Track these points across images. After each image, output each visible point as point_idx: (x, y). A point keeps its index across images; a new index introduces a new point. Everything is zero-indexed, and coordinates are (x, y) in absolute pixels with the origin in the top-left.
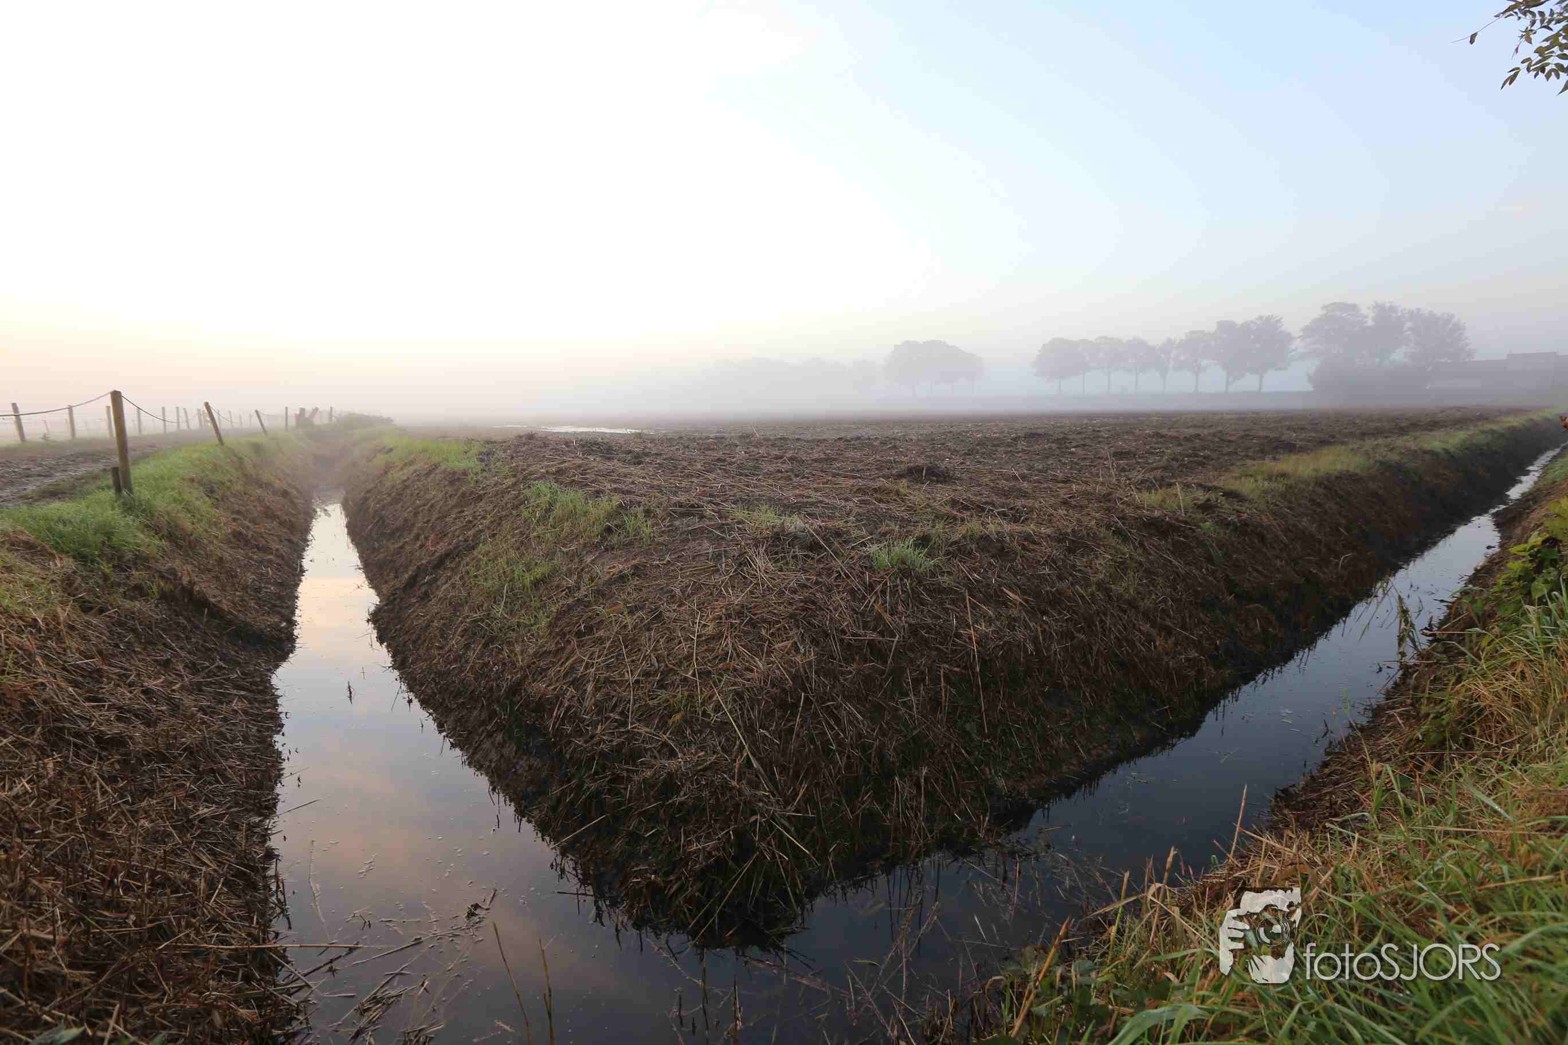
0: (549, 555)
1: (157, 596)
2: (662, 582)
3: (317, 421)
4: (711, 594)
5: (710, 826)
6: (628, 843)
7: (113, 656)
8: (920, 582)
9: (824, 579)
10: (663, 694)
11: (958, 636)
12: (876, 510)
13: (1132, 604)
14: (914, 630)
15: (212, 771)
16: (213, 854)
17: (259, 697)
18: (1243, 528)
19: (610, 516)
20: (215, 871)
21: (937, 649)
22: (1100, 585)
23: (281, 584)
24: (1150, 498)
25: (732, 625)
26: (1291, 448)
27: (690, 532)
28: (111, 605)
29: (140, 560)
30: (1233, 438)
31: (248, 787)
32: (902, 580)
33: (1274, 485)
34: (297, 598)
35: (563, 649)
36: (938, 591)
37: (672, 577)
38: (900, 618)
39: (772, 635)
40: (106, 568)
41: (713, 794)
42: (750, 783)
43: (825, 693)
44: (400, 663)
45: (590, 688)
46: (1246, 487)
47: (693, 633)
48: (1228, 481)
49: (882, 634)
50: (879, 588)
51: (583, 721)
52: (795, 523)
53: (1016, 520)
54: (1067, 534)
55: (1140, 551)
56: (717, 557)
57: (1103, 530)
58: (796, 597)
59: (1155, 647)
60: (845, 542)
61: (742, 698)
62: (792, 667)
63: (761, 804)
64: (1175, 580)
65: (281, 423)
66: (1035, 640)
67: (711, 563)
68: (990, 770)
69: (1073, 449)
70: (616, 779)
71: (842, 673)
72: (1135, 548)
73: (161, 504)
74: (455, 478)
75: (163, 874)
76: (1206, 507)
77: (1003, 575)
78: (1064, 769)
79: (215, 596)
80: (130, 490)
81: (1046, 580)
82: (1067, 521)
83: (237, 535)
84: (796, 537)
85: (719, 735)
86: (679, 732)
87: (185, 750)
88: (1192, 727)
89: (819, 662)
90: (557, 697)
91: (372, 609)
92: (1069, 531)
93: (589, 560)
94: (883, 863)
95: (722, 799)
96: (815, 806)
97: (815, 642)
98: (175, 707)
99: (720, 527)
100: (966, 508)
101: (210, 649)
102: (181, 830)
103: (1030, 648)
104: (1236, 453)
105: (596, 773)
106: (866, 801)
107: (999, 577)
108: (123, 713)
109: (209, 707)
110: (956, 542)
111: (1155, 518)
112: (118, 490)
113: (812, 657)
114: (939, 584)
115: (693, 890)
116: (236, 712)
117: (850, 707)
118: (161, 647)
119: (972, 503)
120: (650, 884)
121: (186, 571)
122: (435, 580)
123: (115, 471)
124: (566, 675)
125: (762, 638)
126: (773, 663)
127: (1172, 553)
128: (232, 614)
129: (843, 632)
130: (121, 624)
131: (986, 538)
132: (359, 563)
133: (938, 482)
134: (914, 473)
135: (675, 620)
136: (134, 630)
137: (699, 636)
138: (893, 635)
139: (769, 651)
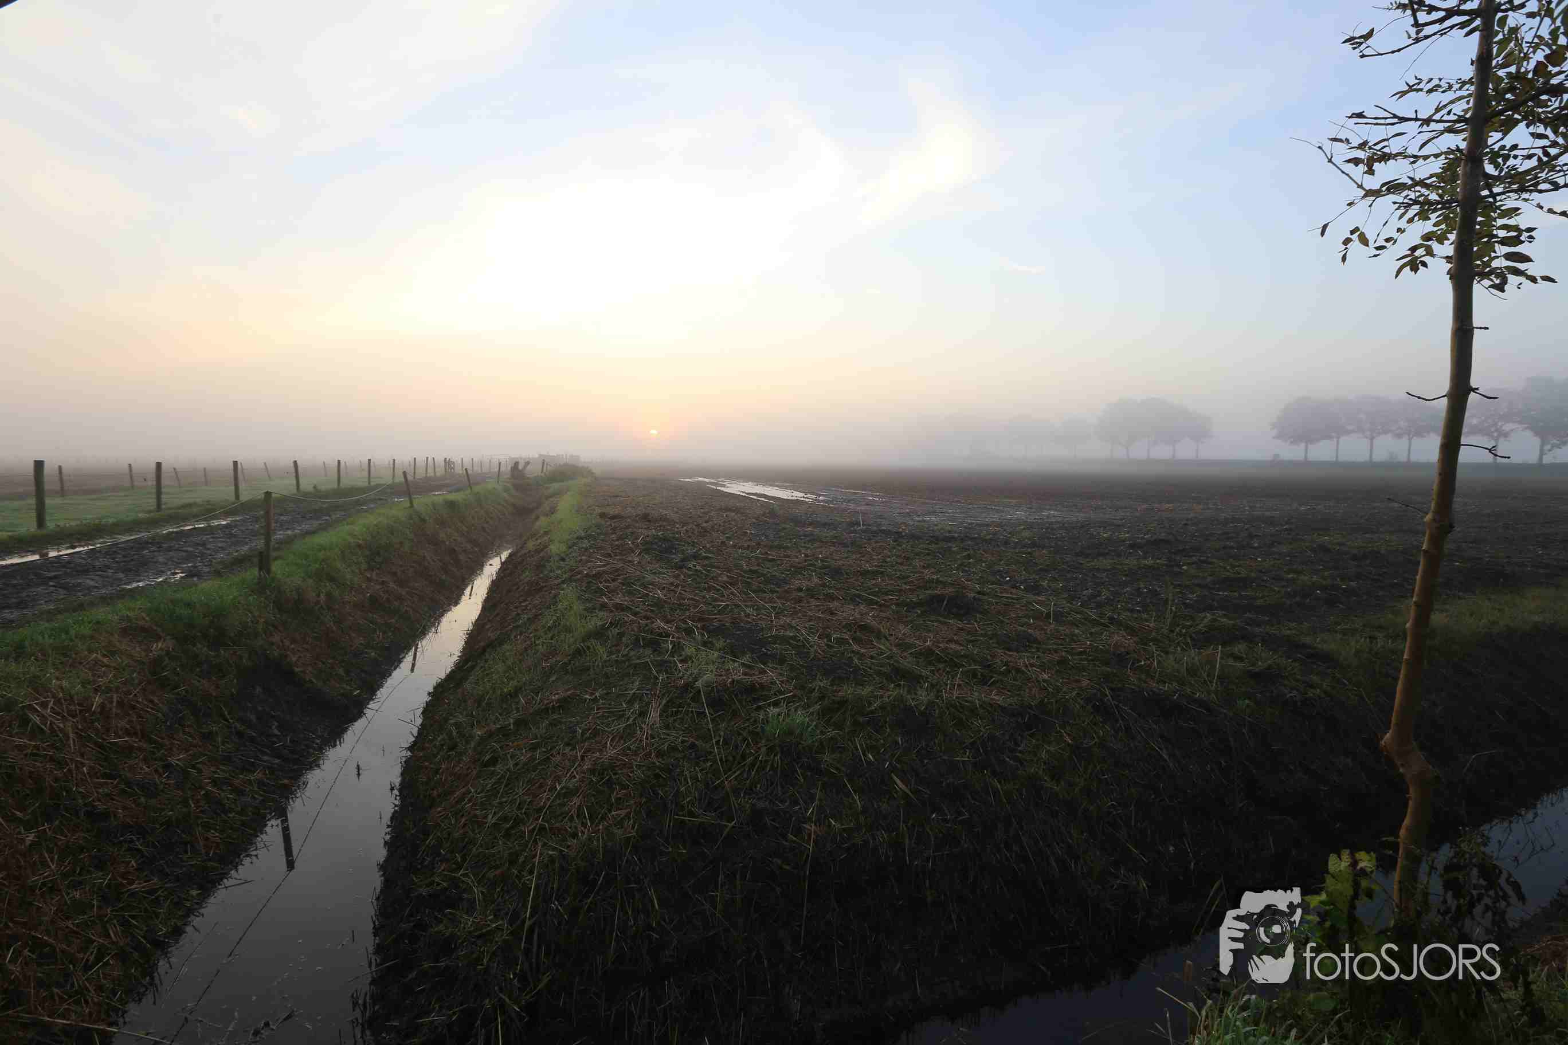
1: (235, 671)
2: (576, 719)
14: (758, 817)
16: (126, 928)
17: (293, 766)
18: (1301, 709)
19: (588, 637)
20: (115, 942)
23: (389, 649)
27: (635, 666)
29: (240, 637)
37: (586, 716)
47: (560, 784)
56: (632, 701)
58: (659, 762)
72: (1117, 731)
73: (296, 580)
74: (544, 563)
77: (904, 759)
79: (302, 667)
81: (959, 768)
83: (374, 599)
92: (1036, 703)
97: (650, 814)
107: (897, 760)
108: (128, 789)
112: (260, 570)
118: (217, 719)
122: (473, 668)
128: (312, 683)
129: (682, 808)
135: (557, 766)
137: (562, 789)
138: (730, 820)
139: (602, 818)
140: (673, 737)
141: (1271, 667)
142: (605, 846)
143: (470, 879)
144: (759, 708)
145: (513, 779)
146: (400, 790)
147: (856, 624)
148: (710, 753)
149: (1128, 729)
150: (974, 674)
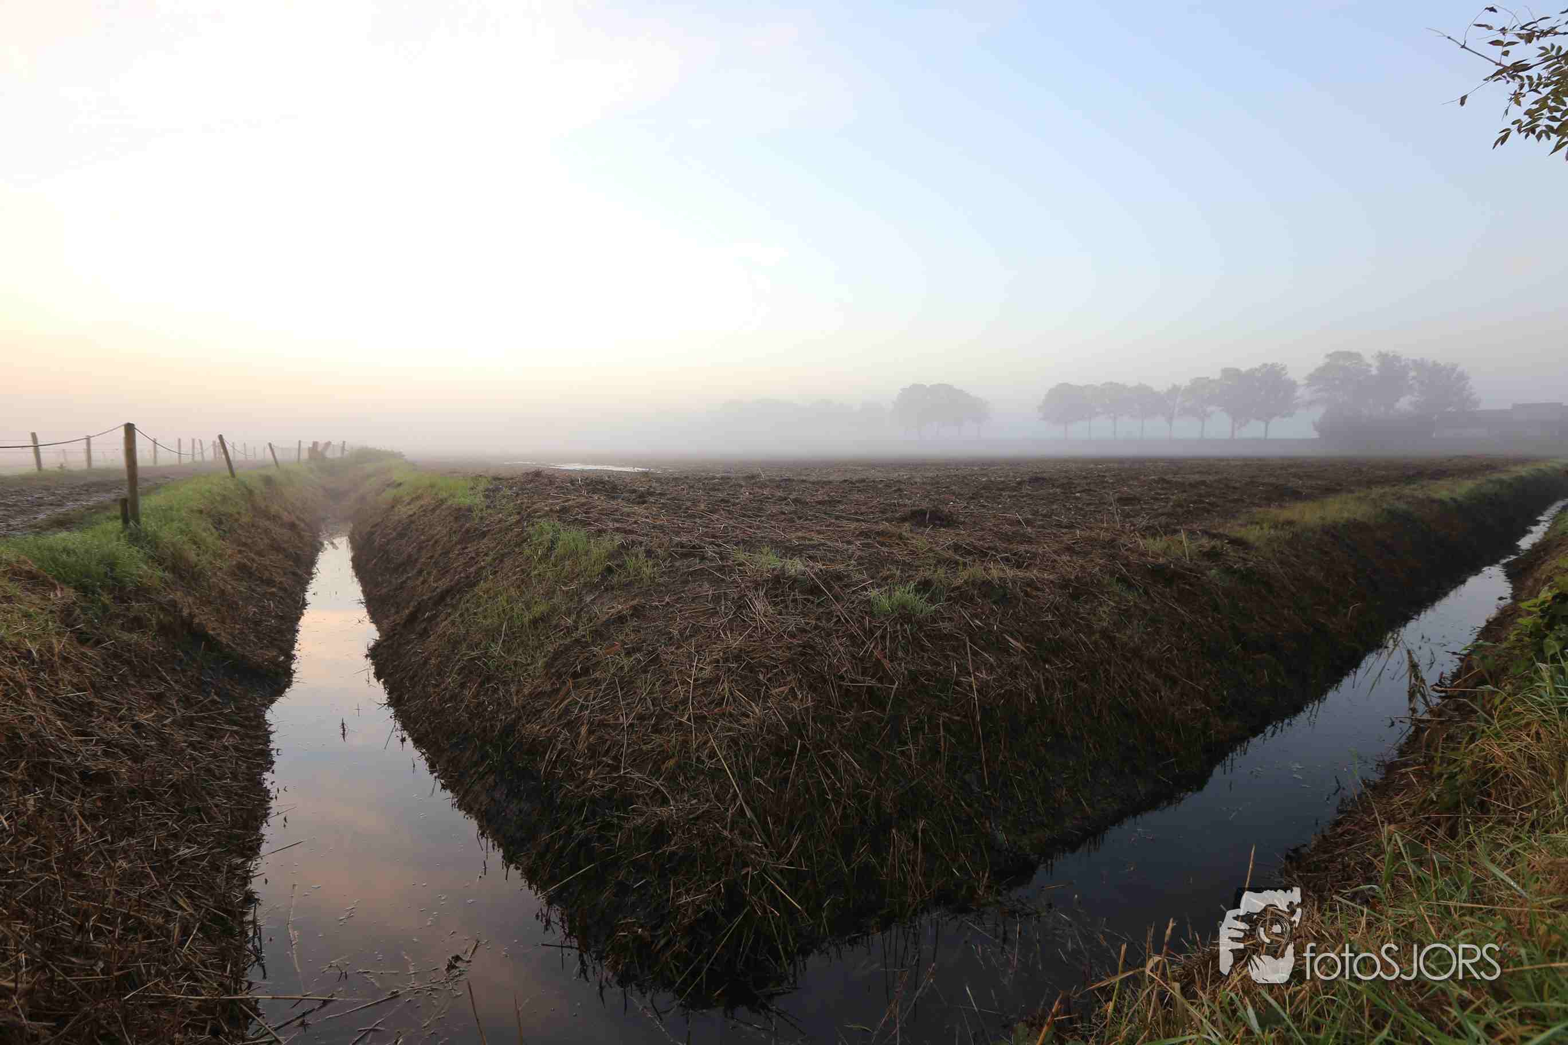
0: (549, 594)
1: (156, 628)
2: (660, 623)
3: (329, 454)
4: (709, 637)
5: (700, 878)
6: (616, 895)
7: (106, 688)
8: (920, 628)
9: (823, 623)
10: (657, 739)
11: (958, 683)
12: (878, 554)
13: (1136, 652)
14: (913, 678)
15: (198, 810)
16: (190, 896)
17: (252, 733)
18: (1247, 576)
19: (611, 556)
20: (191, 915)
21: (937, 697)
22: (1104, 633)
23: (282, 618)
24: (1155, 545)
25: (729, 669)
26: (1296, 495)
27: (691, 574)
28: (108, 636)
29: (142, 592)
30: (1237, 485)
31: (233, 827)
32: (902, 625)
33: (1280, 533)
34: (297, 631)
35: (558, 690)
36: (937, 637)
37: (671, 619)
38: (900, 665)
39: (769, 679)
40: (106, 598)
41: (705, 843)
42: (742, 833)
43: (822, 741)
44: (396, 701)
45: (584, 730)
46: (1252, 534)
47: (690, 677)
48: (1236, 529)
49: (880, 680)
50: (878, 634)
51: (576, 764)
52: (796, 566)
53: (1019, 566)
54: (1070, 580)
55: (1145, 598)
56: (716, 599)
57: (1107, 577)
58: (795, 642)
59: (1161, 698)
60: (845, 586)
61: (737, 744)
62: (788, 713)
63: (753, 856)
64: (1180, 628)
65: (294, 455)
66: (1037, 689)
67: (711, 606)
68: (991, 824)
69: (1078, 495)
70: (608, 826)
71: (840, 721)
72: (1139, 595)
73: (168, 534)
74: (461, 514)
75: (136, 918)
76: (1212, 555)
78: (1068, 823)
79: (214, 629)
80: (138, 521)
81: (1049, 628)
82: (1069, 566)
83: (242, 567)
84: (795, 580)
85: (713, 782)
86: (672, 778)
87: (171, 787)
88: (1199, 781)
89: (816, 708)
90: (550, 739)
91: (372, 644)
92: (1073, 577)
93: (588, 600)
94: (878, 920)
95: (713, 850)
96: (809, 858)
97: (812, 688)
98: (164, 742)
99: (721, 569)
100: (969, 553)
101: (206, 683)
102: (159, 872)
103: (1032, 697)
104: (1243, 501)
105: (586, 819)
106: (863, 853)
108: (110, 747)
109: (199, 742)
110: (958, 588)
111: (1160, 565)
112: (126, 521)
113: (810, 704)
114: (940, 630)
115: (681, 945)
116: (226, 748)
117: (846, 755)
118: (156, 680)
119: (975, 547)
120: (637, 938)
121: (186, 603)
122: (434, 617)
123: (124, 502)
124: (559, 718)
125: (758, 683)
126: (770, 708)
127: (1177, 600)
128: (231, 647)
129: (842, 678)
130: (116, 656)
131: (987, 584)
132: (362, 597)
133: (941, 526)
134: (917, 517)
135: (672, 663)
136: (129, 663)
137: (696, 680)
138: (892, 682)
140: (793, 622)
141: (1214, 547)
142: (786, 720)
143: (636, 775)
144: (854, 592)
145: (627, 684)
146: (415, 741)
147: (871, 531)
148: (837, 631)
149: (1146, 593)
150: (1007, 559)
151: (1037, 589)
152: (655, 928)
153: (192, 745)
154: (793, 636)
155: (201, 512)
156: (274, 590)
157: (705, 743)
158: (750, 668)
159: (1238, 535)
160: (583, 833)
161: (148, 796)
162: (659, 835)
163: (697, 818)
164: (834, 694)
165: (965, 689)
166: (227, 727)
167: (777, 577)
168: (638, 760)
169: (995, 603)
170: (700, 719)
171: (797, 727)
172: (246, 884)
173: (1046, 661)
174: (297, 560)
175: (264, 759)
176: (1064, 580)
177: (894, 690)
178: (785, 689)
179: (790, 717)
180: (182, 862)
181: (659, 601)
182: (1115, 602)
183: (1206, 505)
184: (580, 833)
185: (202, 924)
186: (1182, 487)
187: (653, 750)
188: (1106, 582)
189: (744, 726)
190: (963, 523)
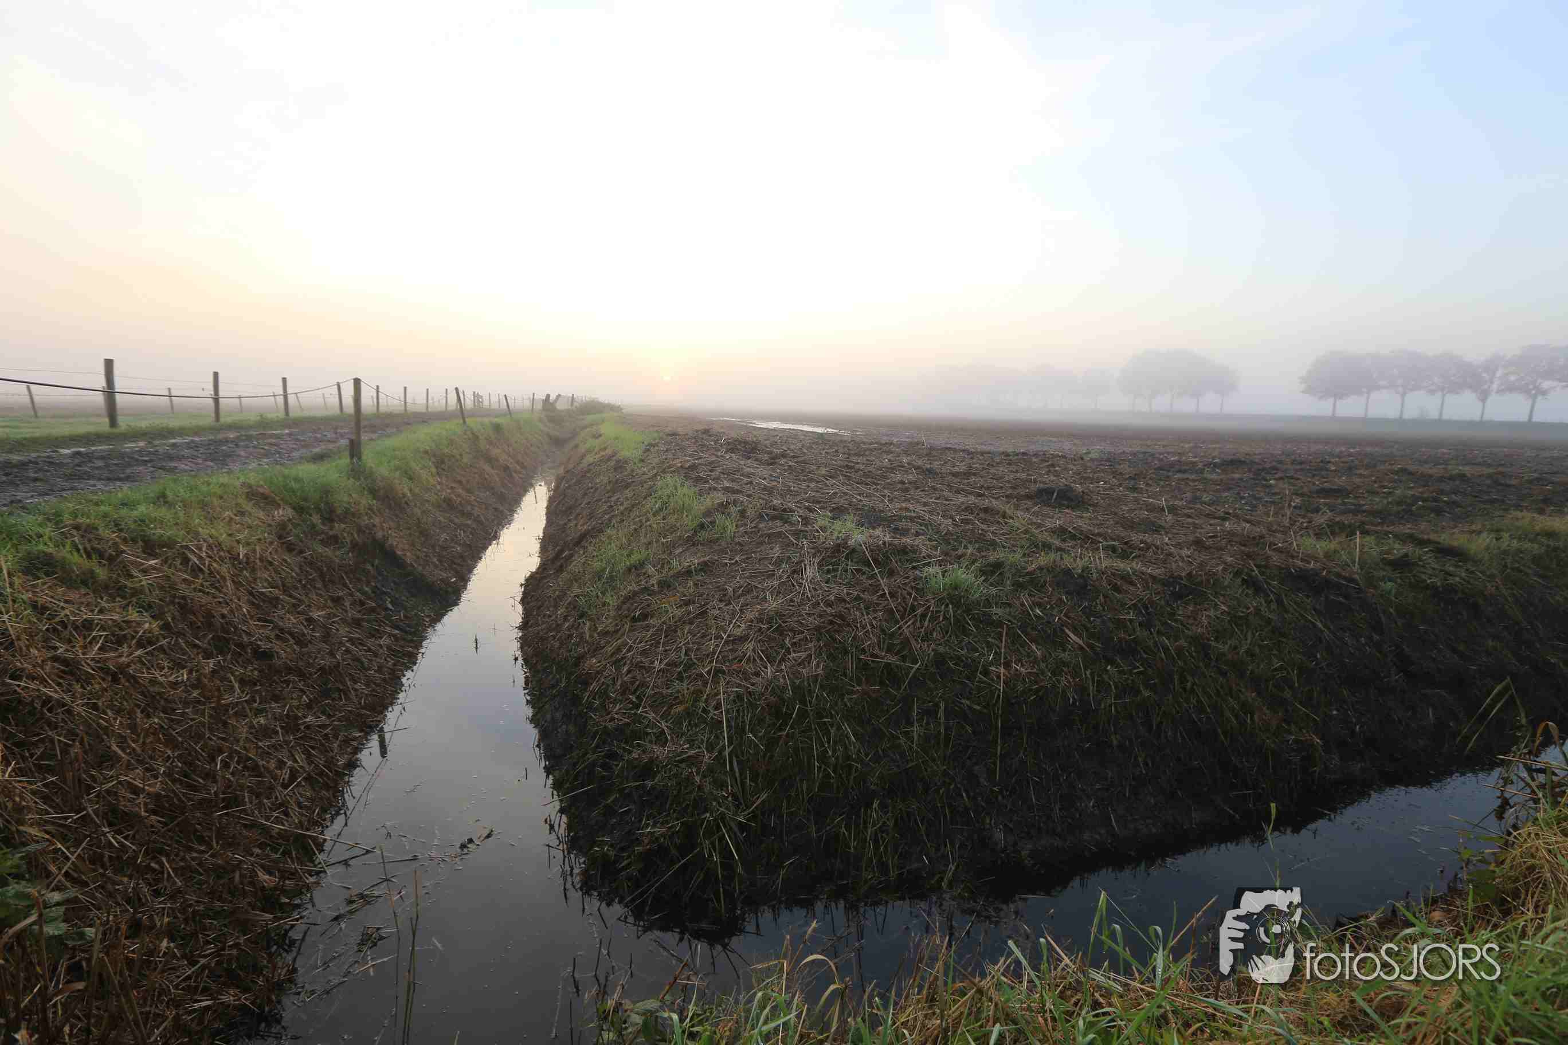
0: (650, 544)
1: (349, 545)
2: (721, 580)
3: (561, 406)
4: (757, 597)
5: (668, 814)
7: (295, 588)
8: (968, 611)
9: (866, 596)
10: (679, 685)
13: (1237, 666)
14: (940, 661)
15: (340, 690)
16: (309, 756)
17: (410, 637)
20: (301, 767)
22: (1197, 640)
23: (470, 546)
24: (1322, 546)
25: (761, 629)
27: (769, 536)
28: (309, 549)
31: (363, 708)
32: (948, 606)
33: (1527, 545)
34: (481, 558)
35: (618, 631)
36: (986, 621)
37: (732, 577)
38: (930, 646)
39: (793, 644)
41: (679, 784)
43: (824, 709)
44: (524, 627)
45: (625, 669)
46: (1480, 544)
47: (725, 632)
48: (1456, 537)
49: (904, 658)
50: (919, 611)
51: (609, 697)
52: (859, 537)
53: (1124, 556)
54: (1181, 578)
55: (1274, 606)
56: (778, 563)
57: (1230, 576)
58: (829, 610)
59: (1252, 719)
60: (907, 560)
61: (742, 700)
62: (797, 678)
63: (714, 804)
64: (1313, 646)
66: (1082, 690)
67: (771, 568)
68: (990, 820)
70: (612, 756)
71: (853, 692)
72: (1268, 603)
73: (383, 471)
74: (620, 466)
77: (1072, 615)
79: (402, 550)
80: (360, 458)
81: (1125, 626)
82: (1186, 562)
83: (448, 501)
84: (854, 551)
85: (711, 732)
86: (677, 722)
87: (318, 670)
89: (828, 677)
90: (598, 672)
91: (530, 574)
92: (1185, 574)
93: (677, 552)
95: (684, 791)
97: (831, 657)
98: (326, 637)
100: (1073, 537)
101: (385, 593)
102: (286, 730)
103: (1071, 695)
104: (1504, 502)
107: (1066, 615)
108: (282, 634)
109: (359, 639)
110: (1028, 573)
112: (352, 456)
114: (991, 615)
115: (634, 870)
116: (381, 646)
117: (846, 727)
118: (339, 586)
119: (1081, 532)
120: (605, 855)
121: (384, 527)
122: (572, 556)
123: (351, 442)
125: (782, 646)
126: (782, 671)
127: (1320, 613)
128: (413, 566)
129: (864, 651)
131: (1068, 572)
133: (1068, 508)
134: (1043, 495)
135: (716, 618)
136: (319, 570)
137: (729, 636)
138: (915, 662)
139: (783, 660)
140: (837, 590)
141: (1406, 555)
142: (793, 684)
143: (651, 715)
144: (914, 568)
145: (671, 631)
146: (524, 660)
147: (976, 507)
148: (878, 605)
149: (1279, 602)
150: (1114, 549)
151: (1132, 583)
152: (623, 849)
153: (351, 640)
154: (829, 604)
155: (426, 452)
156: (469, 522)
157: (717, 694)
158: (780, 631)
159: (1455, 544)
160: (594, 757)
161: (301, 674)
162: (647, 770)
163: (682, 761)
164: (851, 666)
165: (992, 680)
166: (388, 629)
167: (839, 545)
168: (658, 702)
169: (1067, 593)
170: (718, 672)
171: (801, 693)
172: (356, 753)
173: (1111, 661)
174: (502, 498)
175: (410, 659)
176: (1171, 576)
177: (913, 672)
178: (803, 655)
179: (798, 682)
180: (308, 727)
181: (730, 559)
182: (1229, 607)
183: (1441, 505)
184: (592, 757)
185: (309, 774)
186: (1425, 480)
187: (671, 695)
188: (1226, 583)
189: (753, 684)
190: (1095, 505)
